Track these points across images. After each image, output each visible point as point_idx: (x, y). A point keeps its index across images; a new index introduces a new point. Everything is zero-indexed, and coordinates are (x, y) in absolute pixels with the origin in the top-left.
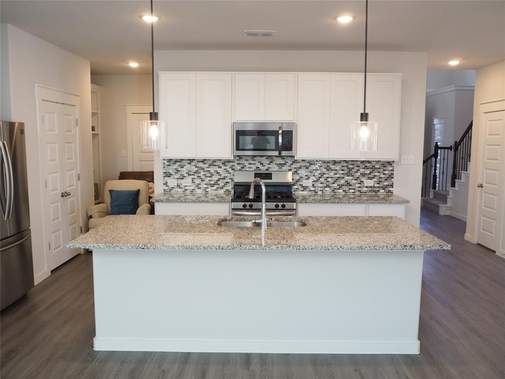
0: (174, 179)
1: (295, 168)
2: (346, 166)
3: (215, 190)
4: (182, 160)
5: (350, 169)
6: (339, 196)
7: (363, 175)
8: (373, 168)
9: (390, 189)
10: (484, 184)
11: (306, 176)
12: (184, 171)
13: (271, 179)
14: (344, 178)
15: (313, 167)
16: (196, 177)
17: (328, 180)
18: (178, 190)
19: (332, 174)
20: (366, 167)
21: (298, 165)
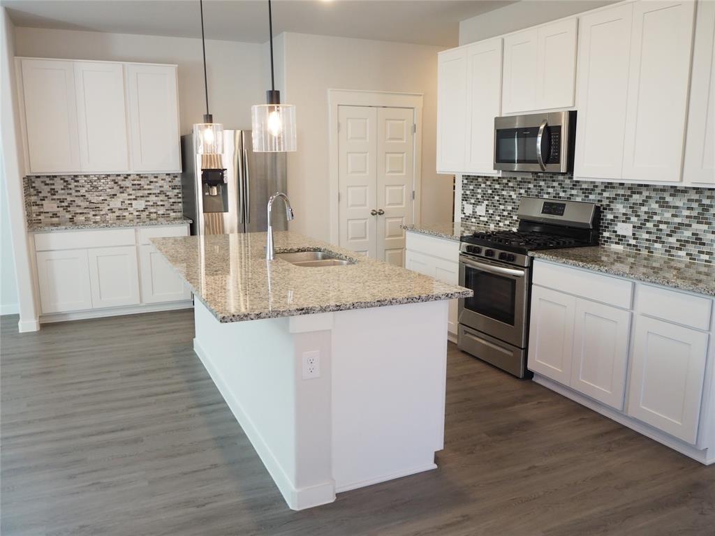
0: (470, 203)
1: (608, 198)
2: (696, 201)
4: (479, 177)
5: (705, 208)
6: (679, 265)
11: (624, 214)
12: (479, 194)
14: (690, 226)
16: (490, 203)
17: (662, 226)
18: (474, 220)
19: (667, 215)
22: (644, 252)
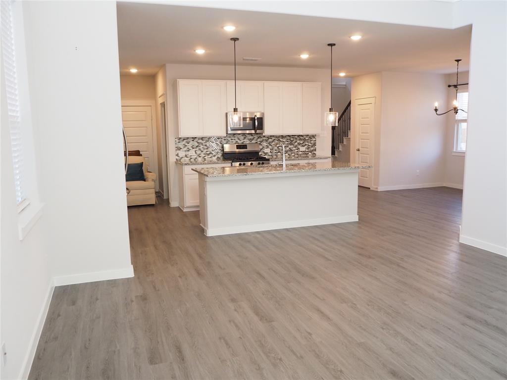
1: (259, 141)
2: (289, 139)
3: (210, 158)
4: (188, 138)
5: (292, 141)
7: (299, 144)
8: (305, 140)
10: (360, 149)
12: (189, 146)
13: (247, 149)
14: (288, 146)
15: (270, 140)
16: (197, 149)
18: (186, 158)
20: (300, 139)
21: (261, 140)
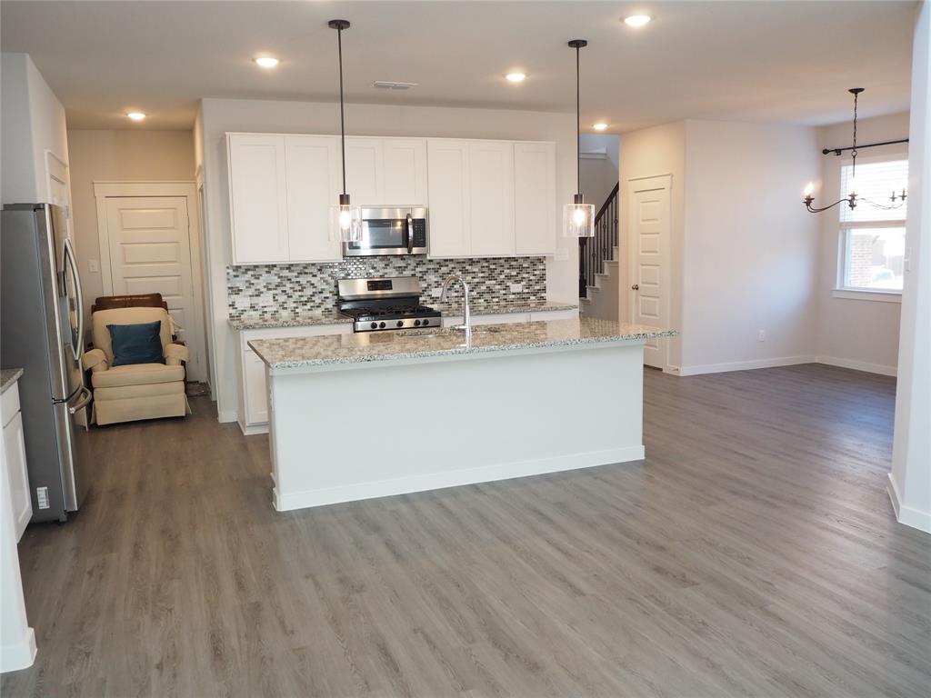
0: (245, 296)
1: (420, 272)
2: (487, 266)
3: (309, 310)
4: (256, 267)
5: (493, 271)
6: (480, 309)
7: (509, 277)
8: (521, 268)
9: (543, 295)
10: (640, 285)
11: (436, 282)
12: (260, 284)
13: (391, 289)
14: (485, 282)
15: (444, 269)
16: (279, 291)
18: (252, 313)
19: (469, 278)
20: (511, 267)
21: (424, 268)
22: (455, 306)
